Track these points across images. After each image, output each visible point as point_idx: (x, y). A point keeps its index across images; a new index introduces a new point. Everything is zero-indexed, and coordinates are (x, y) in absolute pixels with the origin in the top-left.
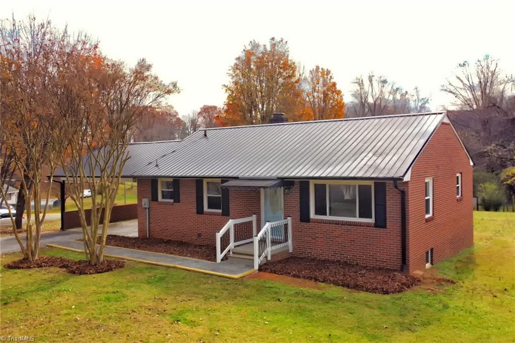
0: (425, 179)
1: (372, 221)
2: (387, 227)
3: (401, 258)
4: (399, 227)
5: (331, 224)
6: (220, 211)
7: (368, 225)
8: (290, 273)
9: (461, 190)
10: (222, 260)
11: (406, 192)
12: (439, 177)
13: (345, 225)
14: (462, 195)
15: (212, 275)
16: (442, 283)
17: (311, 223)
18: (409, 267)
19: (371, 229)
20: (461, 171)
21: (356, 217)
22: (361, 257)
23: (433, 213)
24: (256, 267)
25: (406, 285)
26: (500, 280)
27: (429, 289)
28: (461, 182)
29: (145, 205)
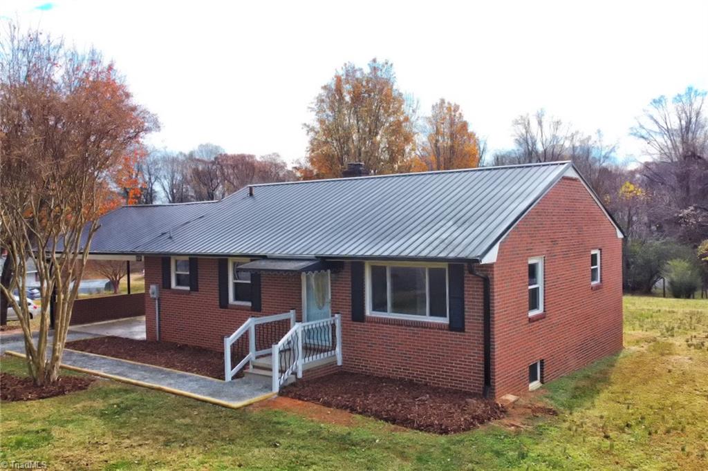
0: (527, 259)
1: (444, 321)
2: (466, 330)
3: (483, 376)
4: (481, 330)
5: (392, 324)
6: (249, 304)
7: (440, 327)
8: (319, 399)
9: (601, 273)
10: (233, 378)
11: (491, 280)
12: (555, 256)
13: (409, 326)
14: (601, 281)
15: (206, 402)
16: (538, 415)
17: (365, 324)
18: (494, 389)
19: (444, 333)
20: (600, 246)
21: (425, 315)
22: (432, 373)
23: (544, 309)
24: (276, 389)
25: (478, 419)
26: (628, 408)
27: (513, 425)
28: (601, 261)
29: (153, 293)
